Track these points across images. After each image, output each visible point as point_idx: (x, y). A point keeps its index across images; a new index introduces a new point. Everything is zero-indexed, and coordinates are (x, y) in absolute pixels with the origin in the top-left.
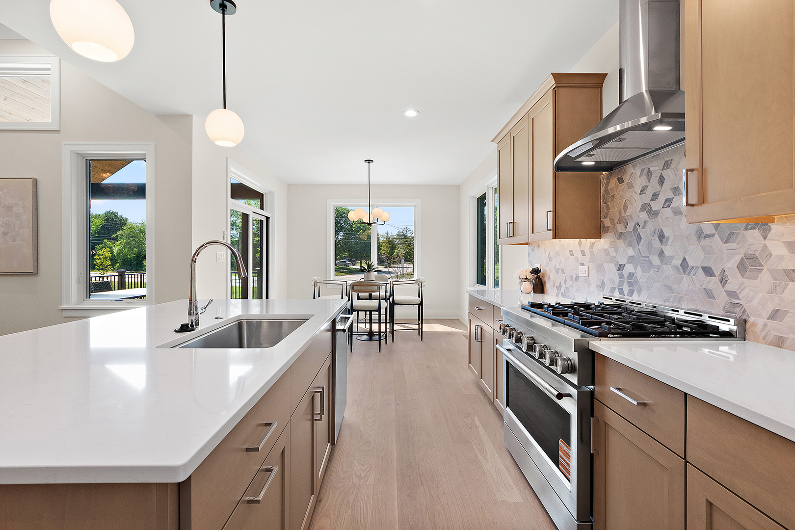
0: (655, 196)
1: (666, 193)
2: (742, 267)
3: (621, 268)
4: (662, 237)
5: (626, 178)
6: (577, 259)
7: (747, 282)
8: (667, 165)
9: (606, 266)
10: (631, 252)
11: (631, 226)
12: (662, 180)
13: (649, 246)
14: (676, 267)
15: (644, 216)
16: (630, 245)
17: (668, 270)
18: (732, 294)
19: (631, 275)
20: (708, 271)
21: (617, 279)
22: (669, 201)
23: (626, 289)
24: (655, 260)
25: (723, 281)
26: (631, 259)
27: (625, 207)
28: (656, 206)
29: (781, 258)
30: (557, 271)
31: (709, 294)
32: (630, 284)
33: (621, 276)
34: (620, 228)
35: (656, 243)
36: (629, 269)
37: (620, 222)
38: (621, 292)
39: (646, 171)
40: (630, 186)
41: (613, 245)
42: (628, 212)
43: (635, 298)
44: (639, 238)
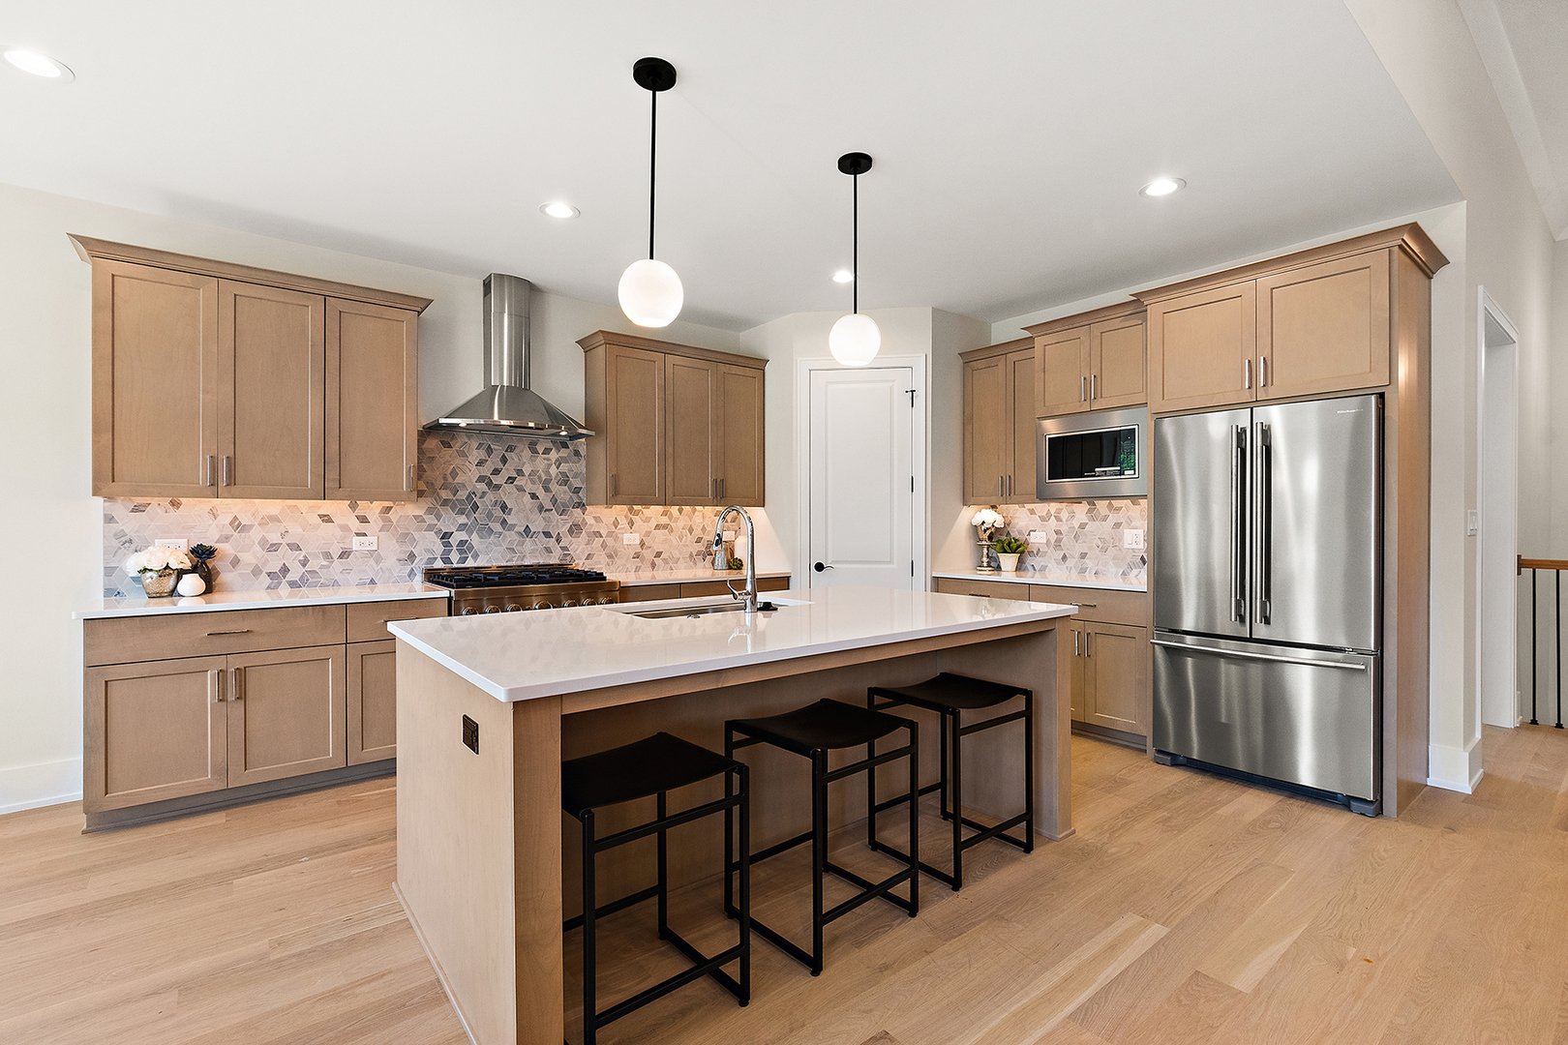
0: (496, 472)
1: (508, 471)
2: (571, 531)
3: (446, 536)
4: (504, 507)
5: (457, 445)
6: (345, 528)
7: (574, 540)
8: (511, 449)
9: (416, 535)
10: (462, 519)
11: (462, 495)
12: (504, 460)
13: (490, 515)
14: (519, 533)
15: (482, 487)
16: (461, 512)
17: (511, 536)
18: (564, 548)
19: (462, 543)
20: (547, 535)
21: (439, 548)
22: (511, 480)
23: (455, 557)
24: (497, 527)
25: (558, 540)
26: (462, 527)
27: (454, 474)
28: (496, 480)
29: (592, 525)
30: (274, 548)
31: (548, 550)
32: (461, 552)
33: (447, 545)
34: (445, 494)
35: (498, 512)
36: (458, 536)
37: (444, 487)
38: (446, 560)
39: (485, 446)
40: (462, 454)
41: (429, 511)
42: (458, 480)
43: (470, 563)
44: (475, 507)
